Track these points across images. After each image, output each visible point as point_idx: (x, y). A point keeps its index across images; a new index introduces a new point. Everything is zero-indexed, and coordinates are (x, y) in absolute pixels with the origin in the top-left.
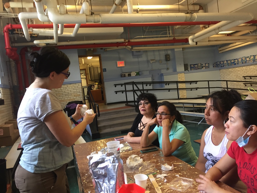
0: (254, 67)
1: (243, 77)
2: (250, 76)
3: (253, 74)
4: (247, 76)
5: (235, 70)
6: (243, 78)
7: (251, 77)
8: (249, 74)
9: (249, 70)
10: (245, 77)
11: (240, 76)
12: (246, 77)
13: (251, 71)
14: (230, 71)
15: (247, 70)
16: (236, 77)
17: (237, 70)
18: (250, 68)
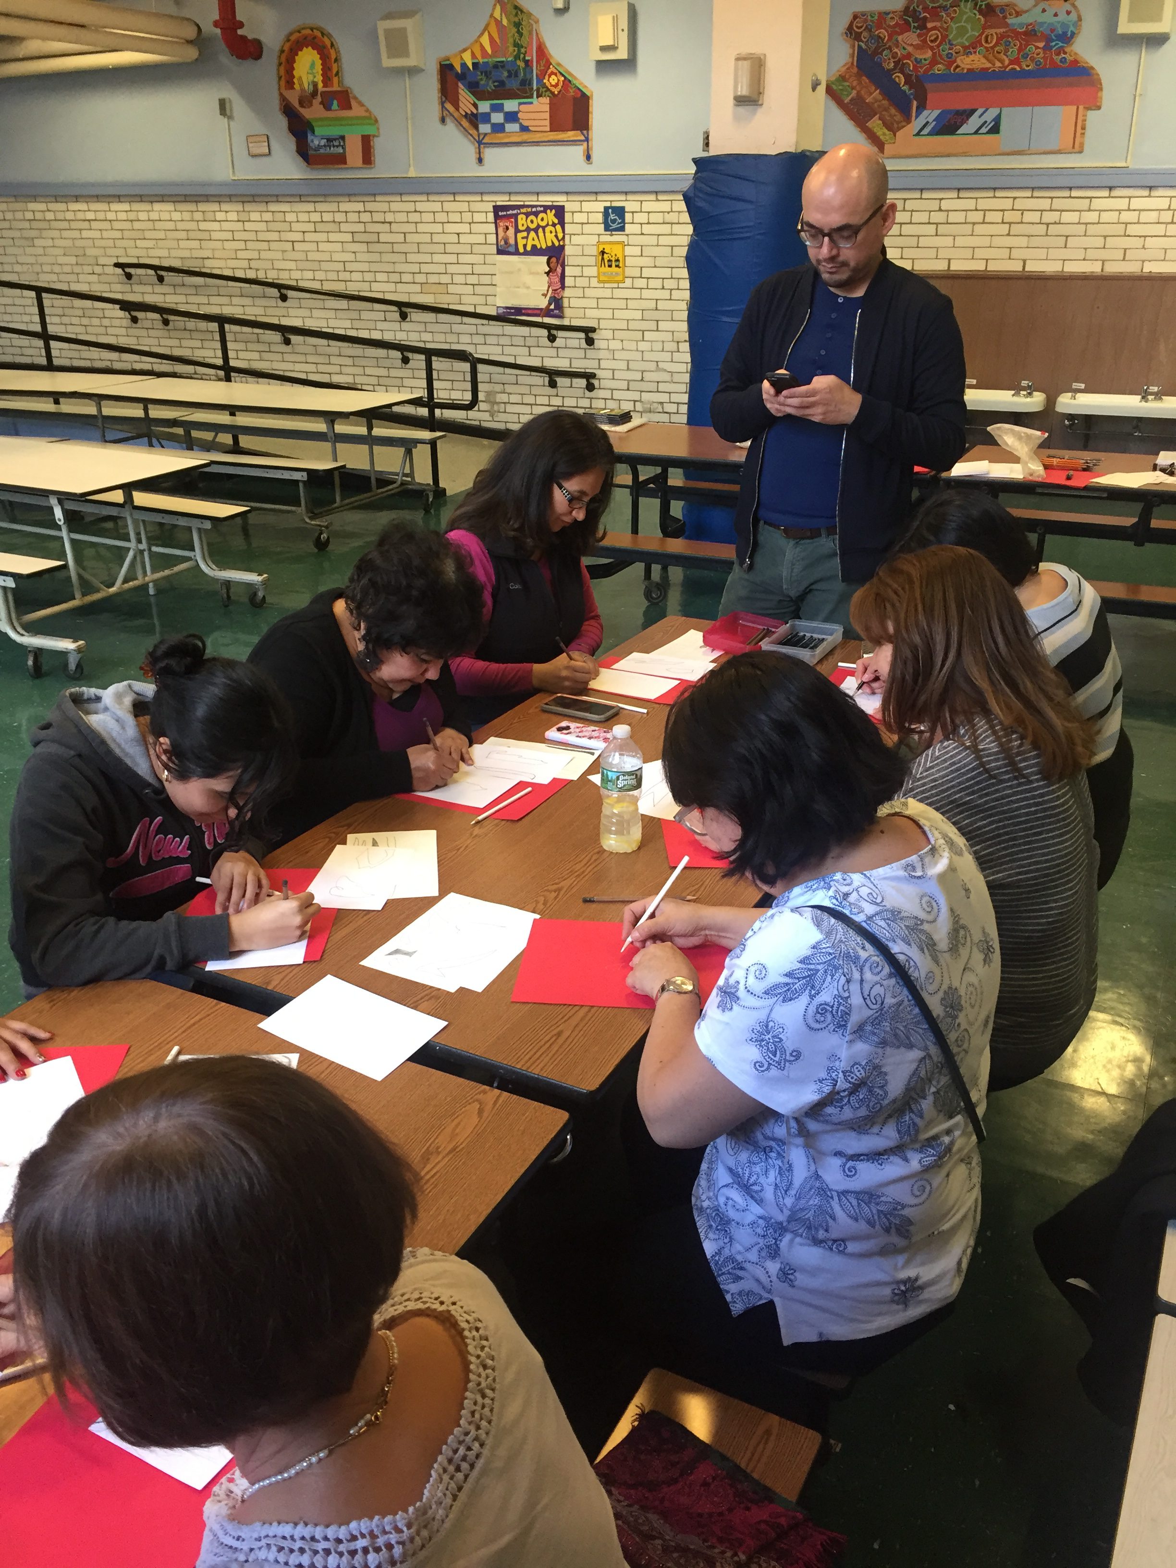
0: (176, 216)
1: (117, 265)
2: (155, 268)
3: (174, 253)
4: (142, 261)
5: (69, 216)
6: (119, 271)
7: (160, 272)
8: (152, 253)
9: (150, 225)
10: (128, 270)
11: (102, 261)
12: (132, 271)
13: (161, 235)
14: (39, 216)
15: (137, 225)
16: (73, 260)
17: (80, 216)
18: (154, 216)
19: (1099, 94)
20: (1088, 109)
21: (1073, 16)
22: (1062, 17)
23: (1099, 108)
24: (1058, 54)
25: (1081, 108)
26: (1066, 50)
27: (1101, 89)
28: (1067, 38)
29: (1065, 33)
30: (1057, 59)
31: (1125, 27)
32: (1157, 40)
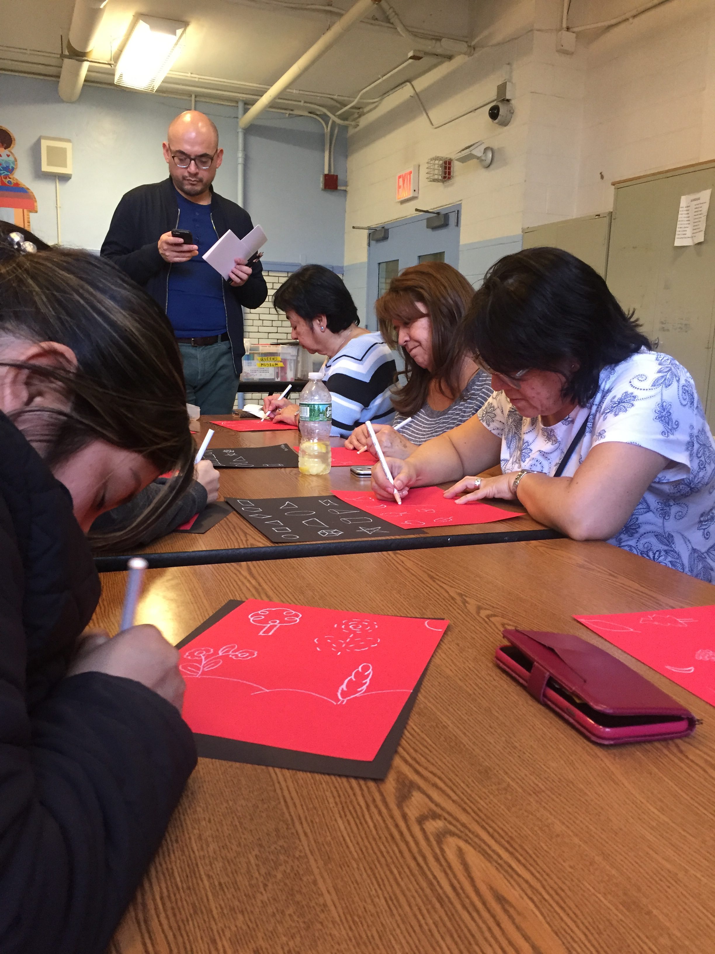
19: (35, 204)
20: (31, 212)
21: (11, 158)
22: (4, 157)
23: (36, 212)
24: (6, 178)
25: (25, 211)
26: (11, 176)
27: (36, 201)
28: (10, 170)
29: (8, 167)
30: (6, 181)
31: (45, 168)
32: (64, 178)
